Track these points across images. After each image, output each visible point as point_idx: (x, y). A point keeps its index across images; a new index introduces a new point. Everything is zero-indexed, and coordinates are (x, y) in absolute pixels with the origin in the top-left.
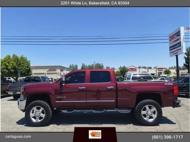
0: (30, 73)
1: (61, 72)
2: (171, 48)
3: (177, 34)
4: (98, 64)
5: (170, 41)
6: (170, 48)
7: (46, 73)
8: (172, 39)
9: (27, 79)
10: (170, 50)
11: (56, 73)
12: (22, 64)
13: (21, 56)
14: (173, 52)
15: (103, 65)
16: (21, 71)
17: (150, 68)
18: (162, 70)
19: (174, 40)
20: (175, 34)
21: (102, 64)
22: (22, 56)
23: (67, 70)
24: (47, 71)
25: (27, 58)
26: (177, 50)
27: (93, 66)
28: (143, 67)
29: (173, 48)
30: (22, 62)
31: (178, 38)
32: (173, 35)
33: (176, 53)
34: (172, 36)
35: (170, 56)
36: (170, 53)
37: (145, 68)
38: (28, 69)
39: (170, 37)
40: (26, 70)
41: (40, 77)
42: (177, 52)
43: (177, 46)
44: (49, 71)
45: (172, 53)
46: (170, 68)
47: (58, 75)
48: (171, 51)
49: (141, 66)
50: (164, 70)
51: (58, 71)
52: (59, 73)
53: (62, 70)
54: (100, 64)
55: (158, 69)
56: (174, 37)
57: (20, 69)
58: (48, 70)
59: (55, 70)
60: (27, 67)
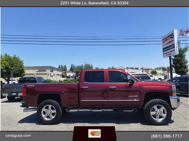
0: (23, 74)
1: (51, 73)
2: (165, 49)
3: (171, 36)
4: (87, 64)
5: (163, 42)
6: (163, 49)
7: (35, 74)
8: (165, 40)
9: (22, 80)
10: (163, 52)
11: (46, 74)
12: (15, 64)
13: (13, 56)
14: (167, 53)
15: (92, 66)
16: (14, 72)
17: (138, 69)
18: (148, 70)
19: (168, 41)
20: (169, 36)
21: (91, 64)
22: (15, 56)
23: (57, 71)
24: (37, 72)
25: (20, 58)
26: (170, 52)
27: (83, 67)
28: (131, 68)
29: (166, 49)
30: (15, 62)
31: (171, 40)
32: (167, 37)
33: (169, 54)
34: (165, 38)
35: (163, 57)
36: (164, 54)
37: (133, 68)
38: (21, 70)
39: (163, 39)
40: (20, 70)
41: (36, 77)
42: (171, 53)
43: (170, 48)
44: (39, 71)
45: (166, 55)
46: (156, 69)
47: (48, 75)
48: (165, 52)
49: (129, 67)
50: (150, 71)
51: (48, 71)
52: (49, 74)
53: (52, 71)
54: (89, 65)
55: (145, 69)
56: (167, 39)
57: (13, 69)
58: (37, 70)
59: (45, 71)
60: (21, 67)
